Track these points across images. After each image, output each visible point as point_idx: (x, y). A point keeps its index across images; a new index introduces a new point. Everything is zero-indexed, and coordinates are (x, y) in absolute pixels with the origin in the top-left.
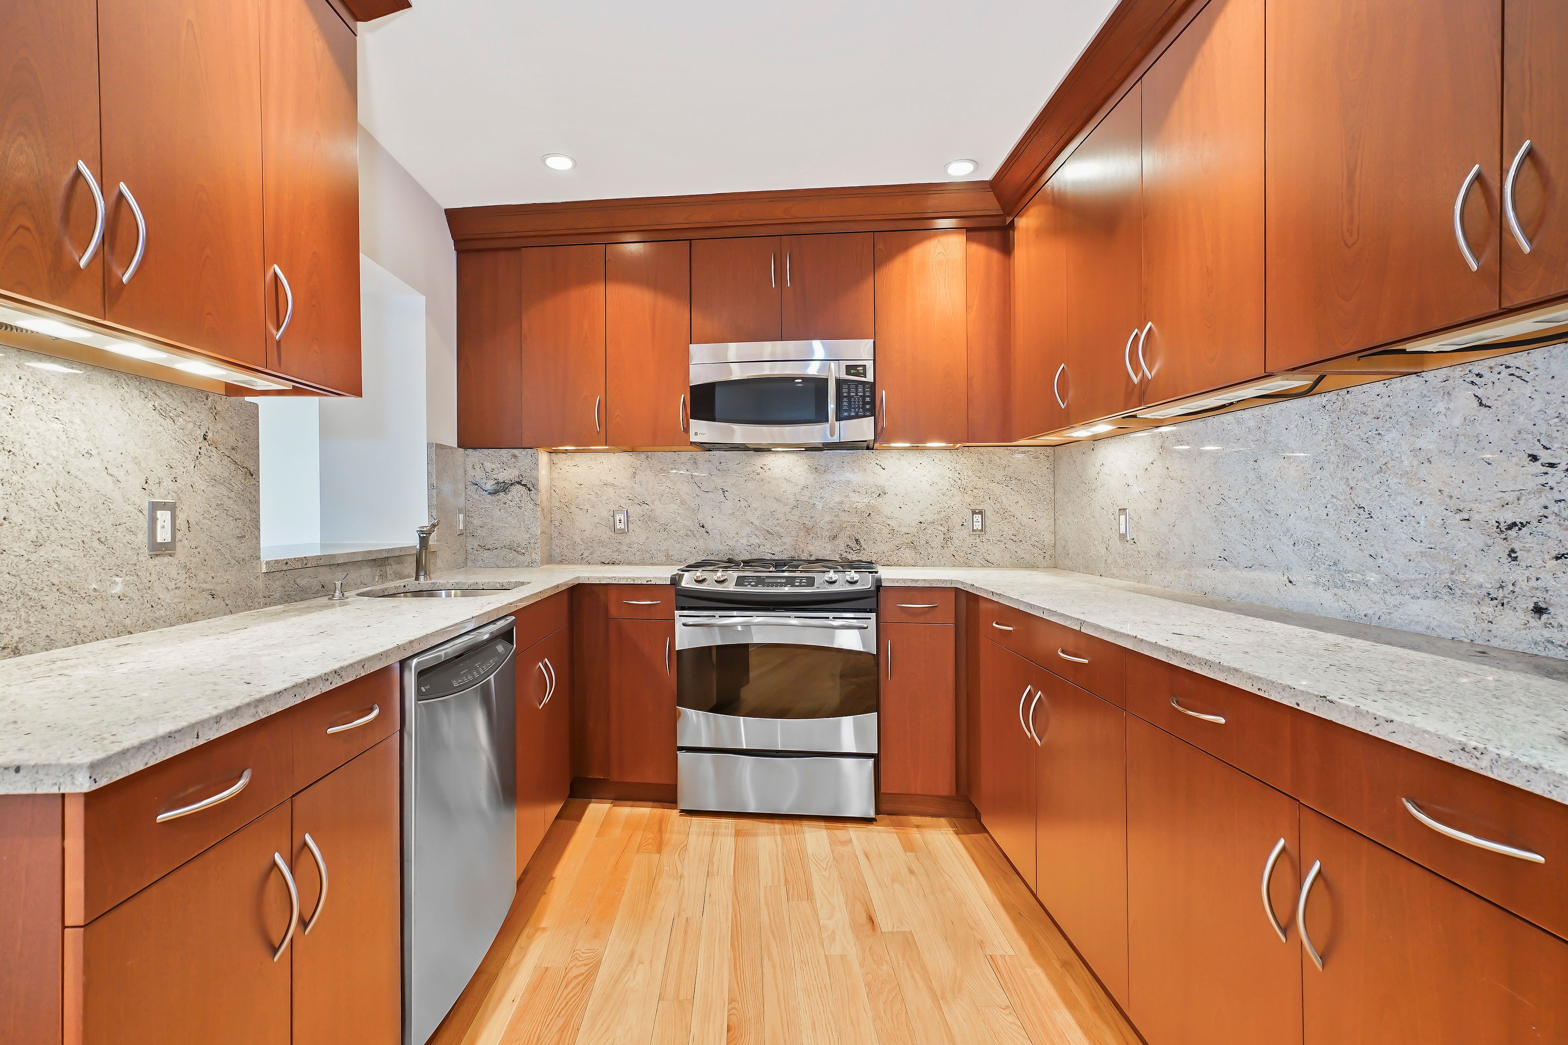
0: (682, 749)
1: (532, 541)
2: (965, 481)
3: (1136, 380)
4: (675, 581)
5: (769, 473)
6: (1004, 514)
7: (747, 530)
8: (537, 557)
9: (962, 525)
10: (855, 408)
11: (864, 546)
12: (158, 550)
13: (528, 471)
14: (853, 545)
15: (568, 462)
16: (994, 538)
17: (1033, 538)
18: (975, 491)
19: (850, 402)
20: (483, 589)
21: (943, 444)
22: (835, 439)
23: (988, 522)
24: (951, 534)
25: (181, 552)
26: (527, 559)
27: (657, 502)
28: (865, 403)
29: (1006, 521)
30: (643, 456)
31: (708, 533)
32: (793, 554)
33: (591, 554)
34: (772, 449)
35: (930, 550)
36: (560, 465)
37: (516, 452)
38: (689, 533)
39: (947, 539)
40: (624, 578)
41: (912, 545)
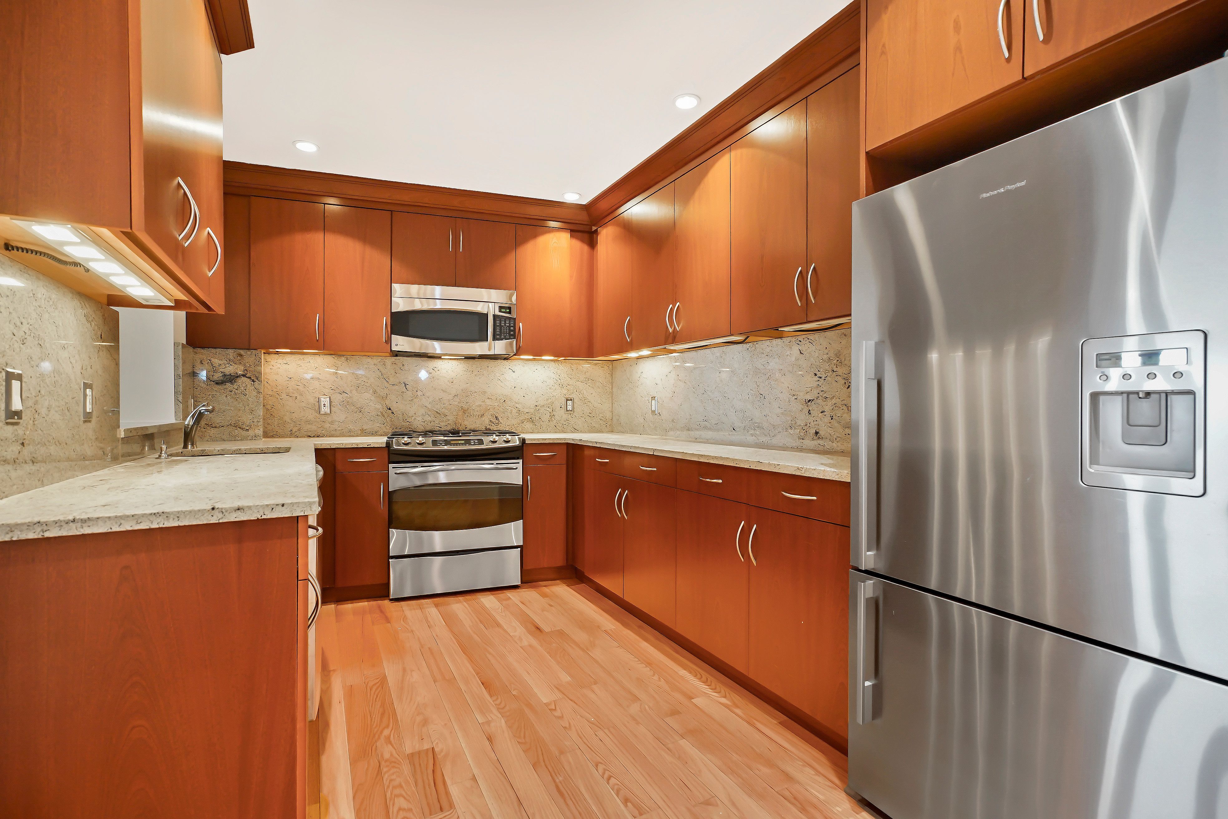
0: (393, 557)
1: (255, 420)
2: (563, 380)
3: (671, 330)
4: (388, 445)
5: (438, 373)
6: (584, 400)
7: (422, 411)
8: (260, 432)
9: (561, 407)
10: (504, 333)
11: (501, 421)
12: (88, 418)
13: (253, 366)
14: (494, 420)
15: (280, 361)
16: (579, 415)
17: (601, 415)
18: (568, 386)
19: (501, 330)
20: (245, 454)
21: (552, 358)
22: (491, 353)
23: (576, 405)
24: (554, 413)
25: (94, 420)
26: (251, 433)
27: (354, 392)
28: (510, 331)
29: (586, 405)
30: (343, 359)
31: (393, 413)
32: (454, 427)
33: (299, 430)
34: (442, 357)
35: (542, 423)
36: (273, 362)
37: (242, 352)
38: (379, 414)
39: (552, 416)
40: (350, 444)
41: (531, 420)
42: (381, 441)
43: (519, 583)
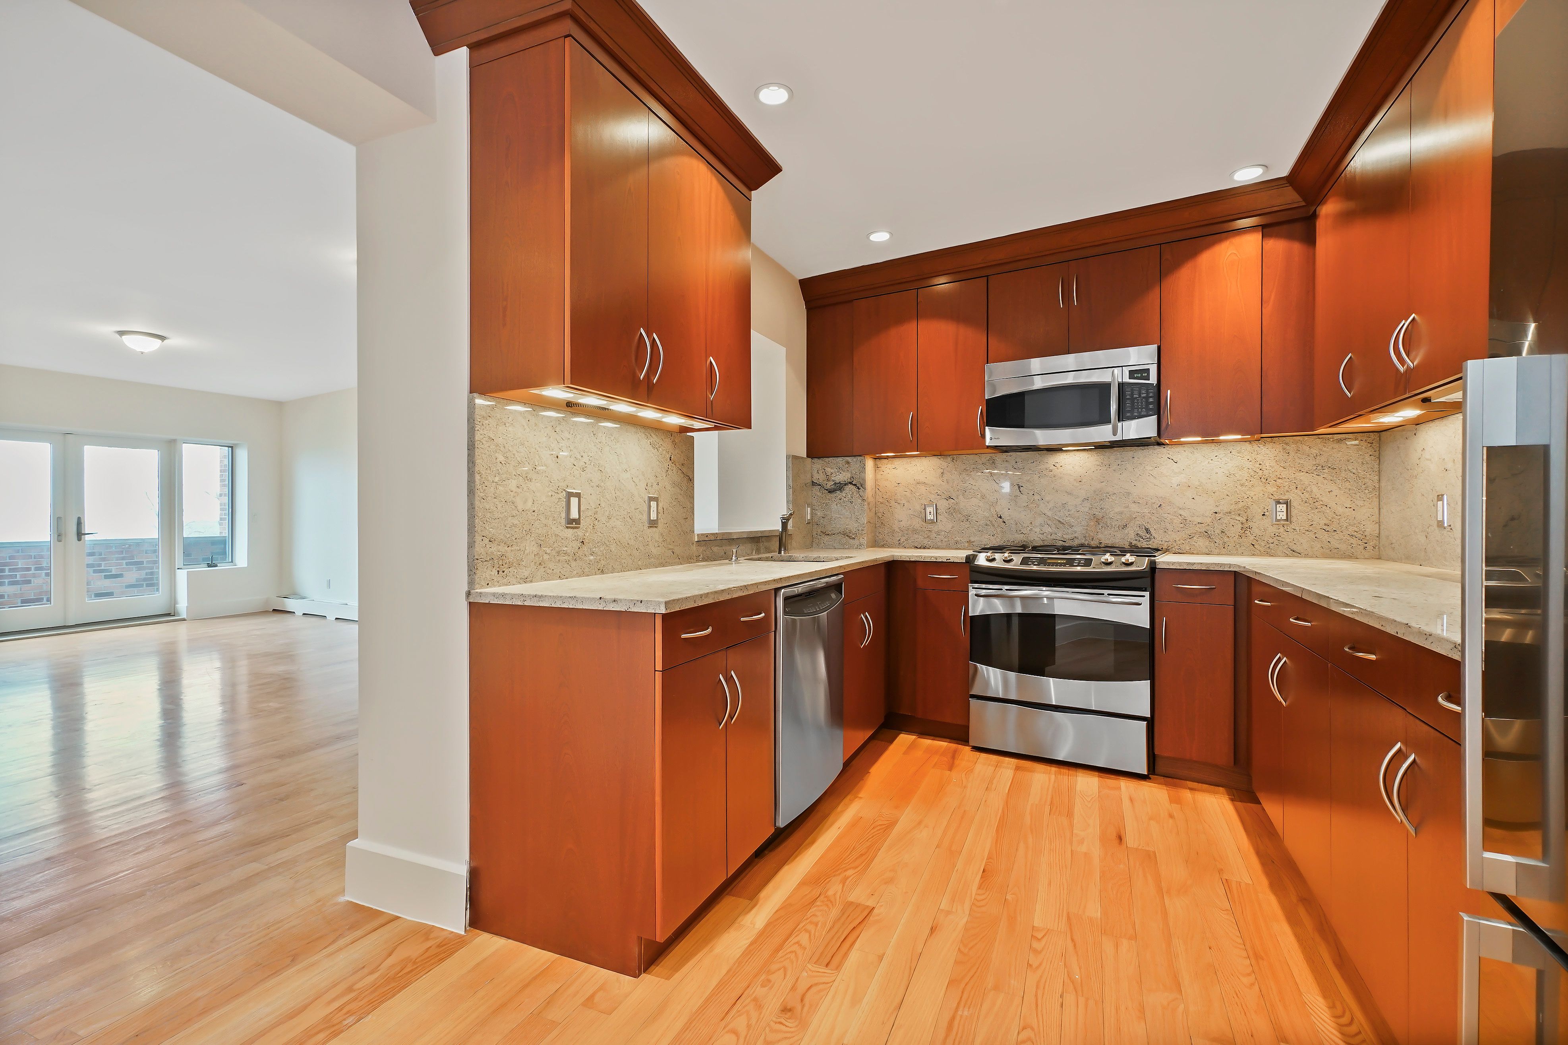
0: (973, 696)
1: (860, 529)
2: (1267, 471)
3: (1402, 369)
4: (970, 559)
5: (1061, 469)
6: (1314, 503)
7: (1040, 520)
8: (864, 541)
9: (1264, 515)
10: (1138, 409)
11: (1154, 534)
12: (653, 524)
13: (858, 473)
14: (1143, 533)
15: (889, 466)
16: (1302, 528)
17: (1351, 529)
18: (1279, 481)
19: (1133, 404)
21: (1239, 437)
22: (1118, 438)
23: (1294, 512)
24: (1250, 524)
25: (660, 524)
26: (856, 542)
27: (961, 497)
28: (1148, 403)
29: (1317, 510)
30: (949, 459)
31: (1004, 522)
32: (1083, 541)
33: (907, 540)
34: (1063, 449)
35: (1226, 539)
36: (883, 468)
37: (849, 459)
38: (988, 523)
39: (1246, 528)
40: (929, 557)
41: (1207, 535)
42: (959, 555)
43: (1145, 772)
